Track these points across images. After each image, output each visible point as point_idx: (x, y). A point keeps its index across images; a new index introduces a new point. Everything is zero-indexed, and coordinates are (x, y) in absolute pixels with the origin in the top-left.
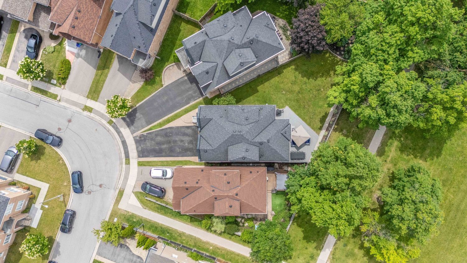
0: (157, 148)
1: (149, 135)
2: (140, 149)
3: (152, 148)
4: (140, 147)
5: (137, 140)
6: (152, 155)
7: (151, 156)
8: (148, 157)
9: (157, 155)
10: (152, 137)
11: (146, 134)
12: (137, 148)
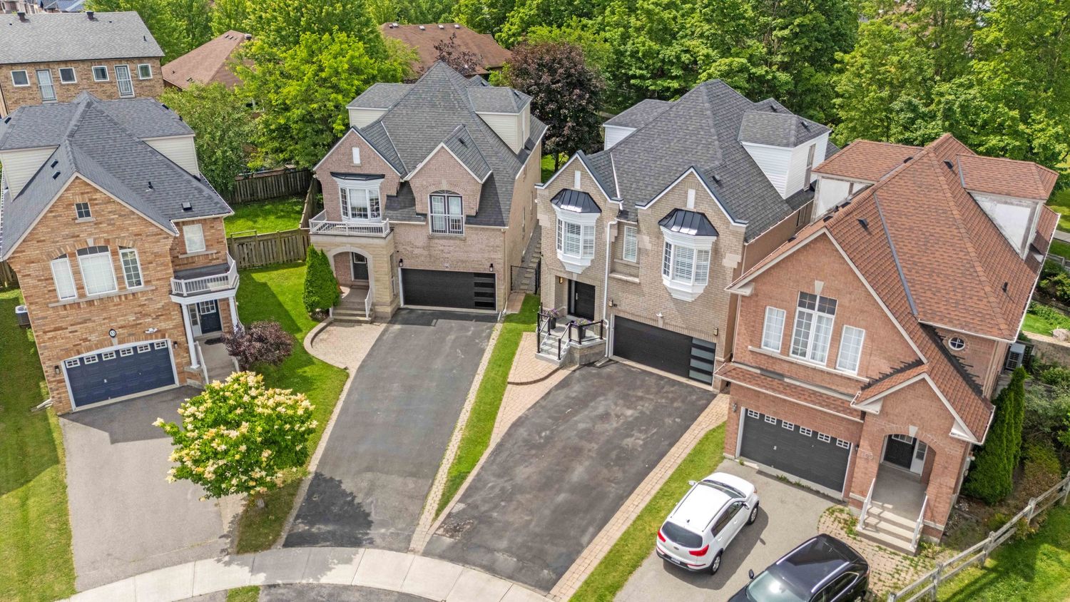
0: (561, 498)
1: (477, 498)
2: (506, 561)
3: (547, 512)
4: (501, 557)
5: (453, 547)
6: (583, 531)
7: (585, 539)
8: (579, 552)
9: (600, 516)
10: (497, 490)
11: (462, 506)
12: (491, 569)
